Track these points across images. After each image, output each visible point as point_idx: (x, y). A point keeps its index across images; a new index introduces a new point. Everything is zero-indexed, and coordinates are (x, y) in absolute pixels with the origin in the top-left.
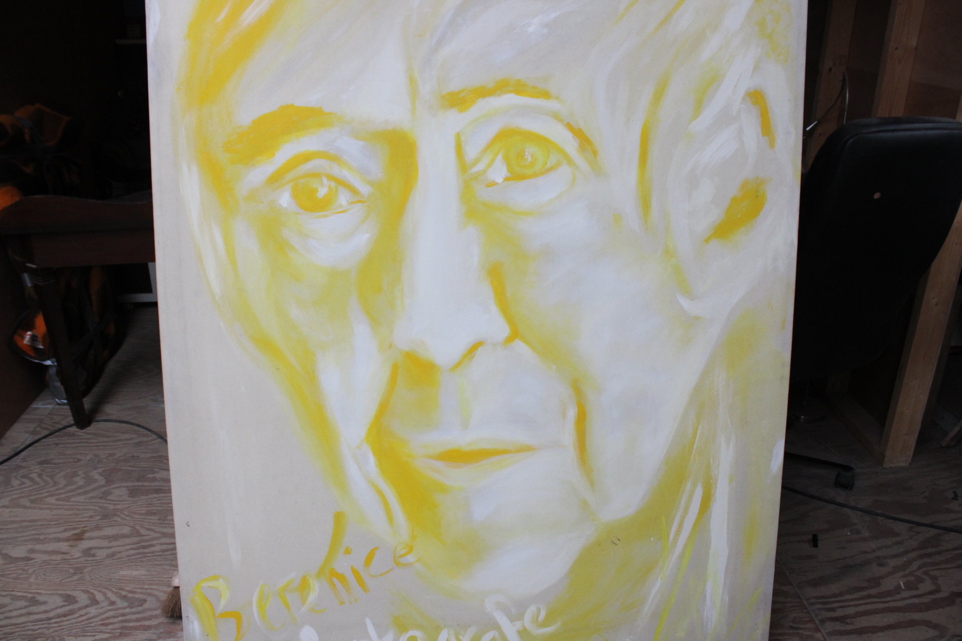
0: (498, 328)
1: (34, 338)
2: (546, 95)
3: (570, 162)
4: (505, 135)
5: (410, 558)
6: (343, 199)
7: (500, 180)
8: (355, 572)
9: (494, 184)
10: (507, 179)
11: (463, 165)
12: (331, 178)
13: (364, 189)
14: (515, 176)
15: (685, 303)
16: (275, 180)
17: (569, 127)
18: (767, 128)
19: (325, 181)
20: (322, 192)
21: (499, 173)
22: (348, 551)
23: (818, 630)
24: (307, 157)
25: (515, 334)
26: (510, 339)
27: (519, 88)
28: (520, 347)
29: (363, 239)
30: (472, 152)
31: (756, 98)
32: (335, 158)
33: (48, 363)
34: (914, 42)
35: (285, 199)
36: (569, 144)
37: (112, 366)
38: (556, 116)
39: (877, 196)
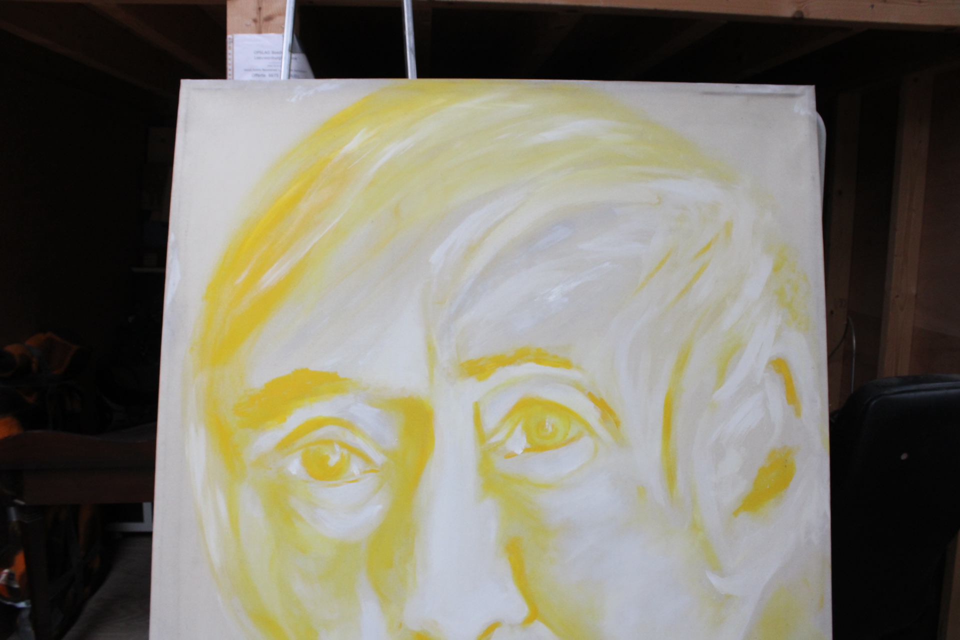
0: (517, 609)
1: (10, 577)
2: (567, 364)
3: (592, 432)
4: (525, 405)
6: (356, 468)
7: (519, 451)
9: (512, 455)
10: (526, 450)
11: (481, 436)
12: (344, 445)
13: (378, 458)
14: (535, 448)
15: (714, 580)
16: (285, 446)
17: (591, 397)
18: (791, 395)
19: (337, 448)
20: (334, 460)
21: (518, 444)
24: (319, 423)
25: (534, 615)
26: (529, 620)
27: (540, 357)
28: (539, 627)
29: (375, 510)
30: (490, 421)
31: (779, 365)
32: (348, 425)
33: (22, 604)
34: (913, 291)
35: (294, 466)
36: (592, 415)
38: (577, 386)
39: (904, 457)
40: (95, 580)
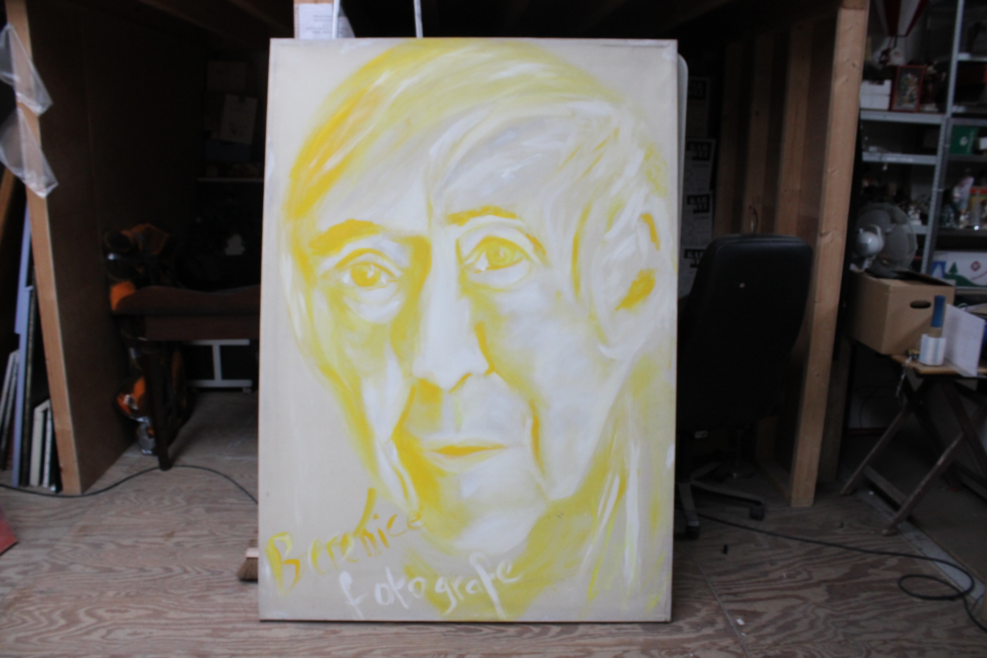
0: (479, 363)
1: (131, 401)
2: (513, 216)
3: (527, 257)
4: (487, 241)
5: (418, 523)
6: (383, 279)
7: (483, 268)
8: (380, 532)
9: (479, 271)
10: (488, 268)
11: (460, 259)
12: (376, 265)
13: (397, 273)
14: (493, 267)
15: (603, 350)
16: (340, 266)
17: (528, 236)
18: (654, 237)
19: (372, 267)
20: (370, 274)
21: (483, 265)
22: (376, 517)
23: (715, 599)
24: (361, 252)
25: (492, 369)
26: (488, 373)
27: (496, 212)
28: (495, 377)
29: (395, 305)
30: (466, 251)
31: (647, 218)
32: (379, 253)
33: (141, 420)
34: (798, 187)
35: (346, 278)
36: (528, 246)
37: (184, 431)
38: (519, 229)
39: (742, 285)
40: (185, 415)
